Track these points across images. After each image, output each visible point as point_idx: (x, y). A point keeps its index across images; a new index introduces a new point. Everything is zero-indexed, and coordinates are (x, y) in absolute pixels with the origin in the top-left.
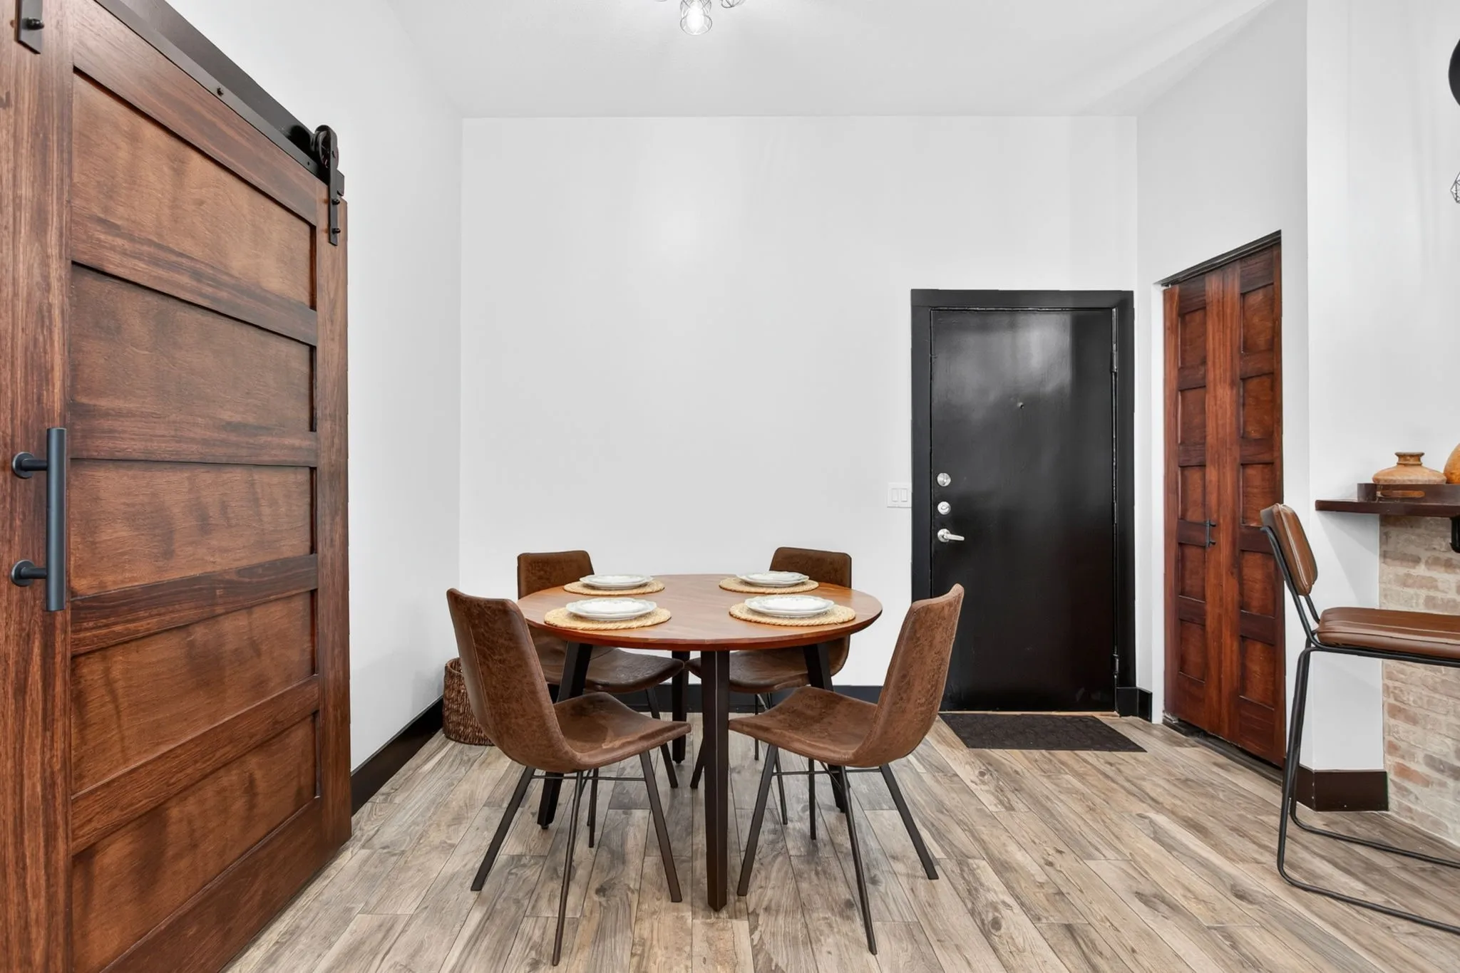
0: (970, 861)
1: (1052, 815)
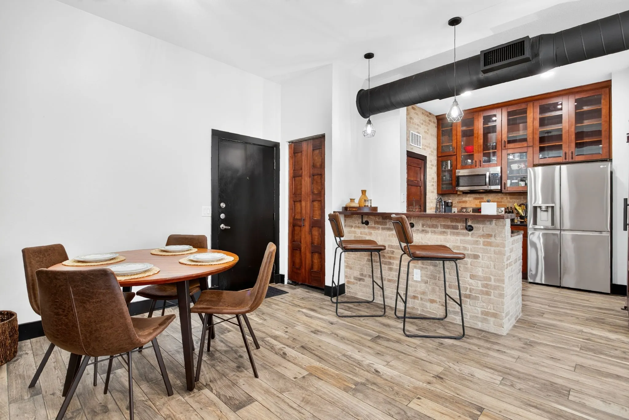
0: (265, 339)
1: (277, 318)
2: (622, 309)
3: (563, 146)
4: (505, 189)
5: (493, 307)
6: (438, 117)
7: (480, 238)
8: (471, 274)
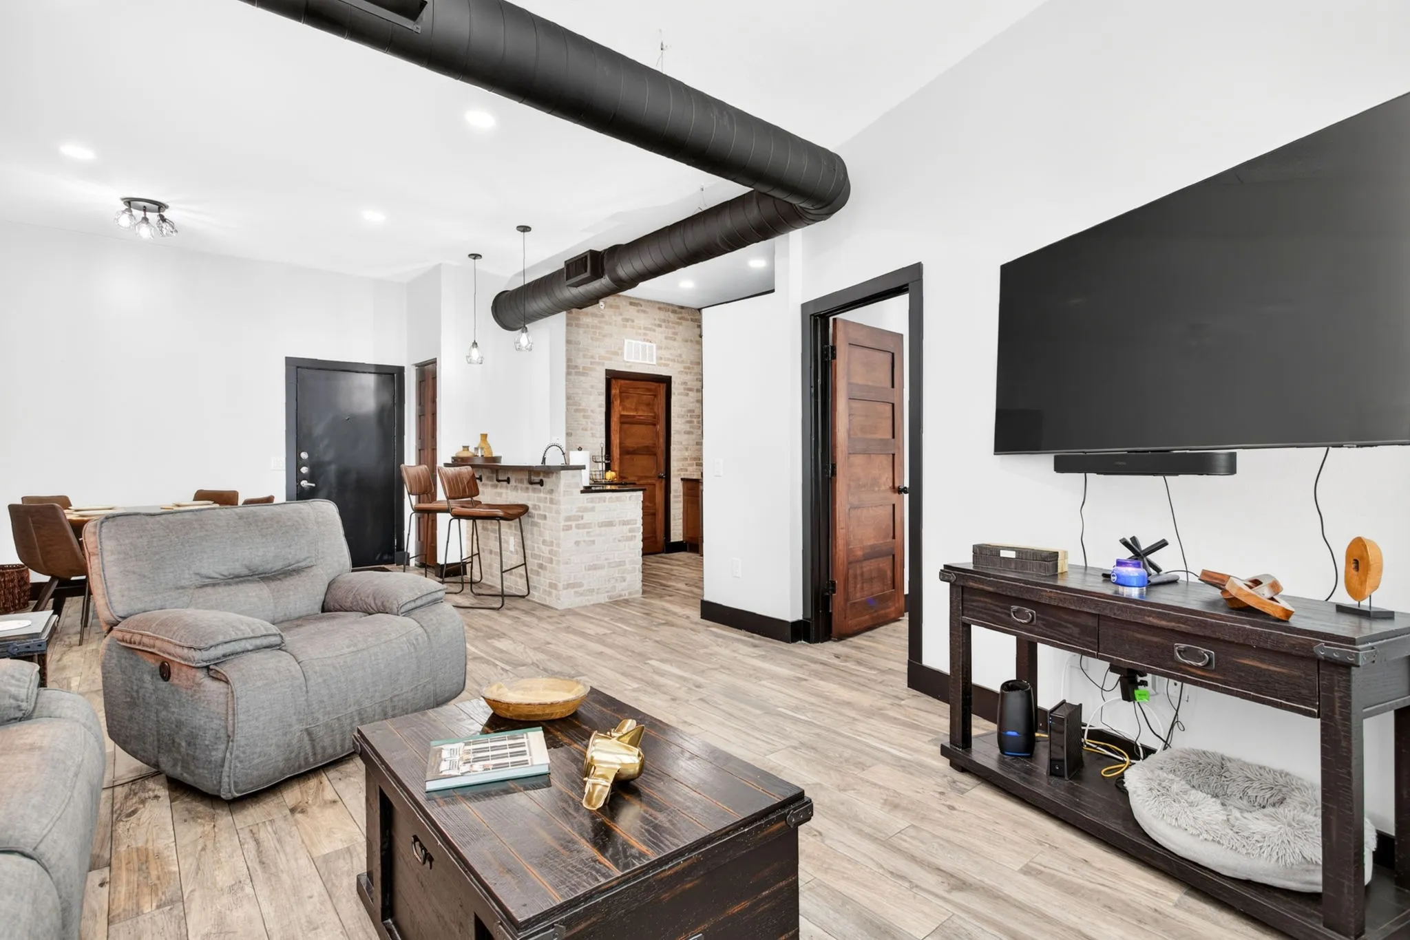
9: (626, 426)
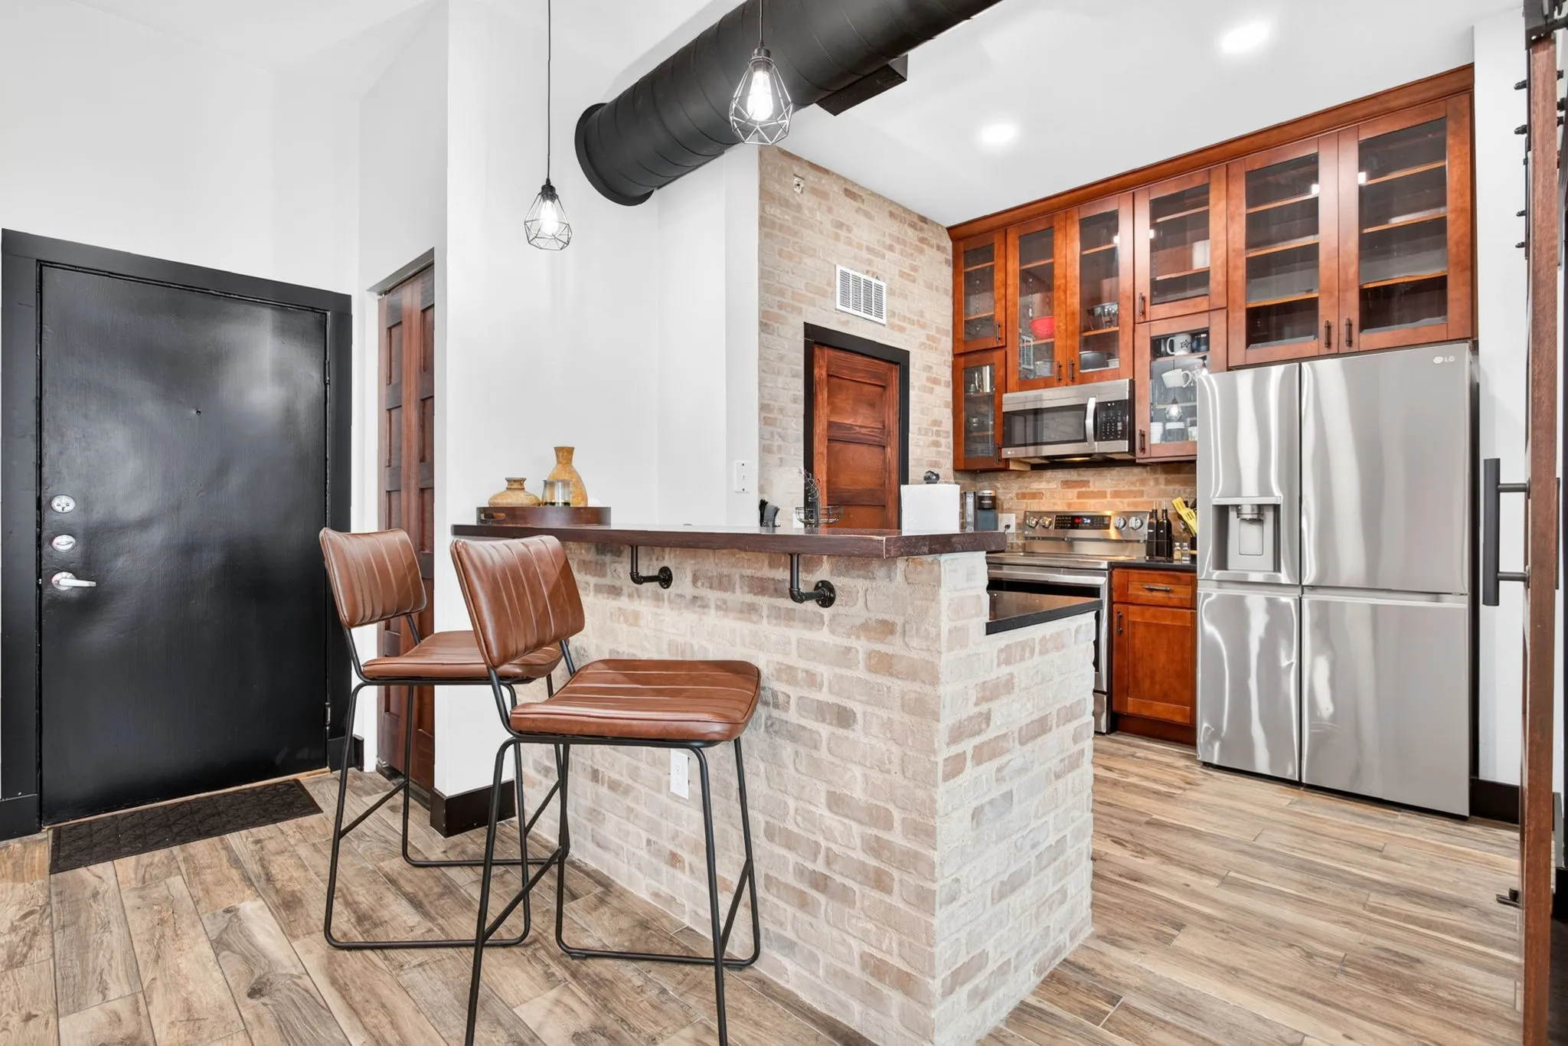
2: (1501, 900)
3: (1321, 304)
4: (1143, 449)
5: (901, 944)
6: (955, 231)
7: (858, 638)
8: (832, 789)
9: (838, 446)
